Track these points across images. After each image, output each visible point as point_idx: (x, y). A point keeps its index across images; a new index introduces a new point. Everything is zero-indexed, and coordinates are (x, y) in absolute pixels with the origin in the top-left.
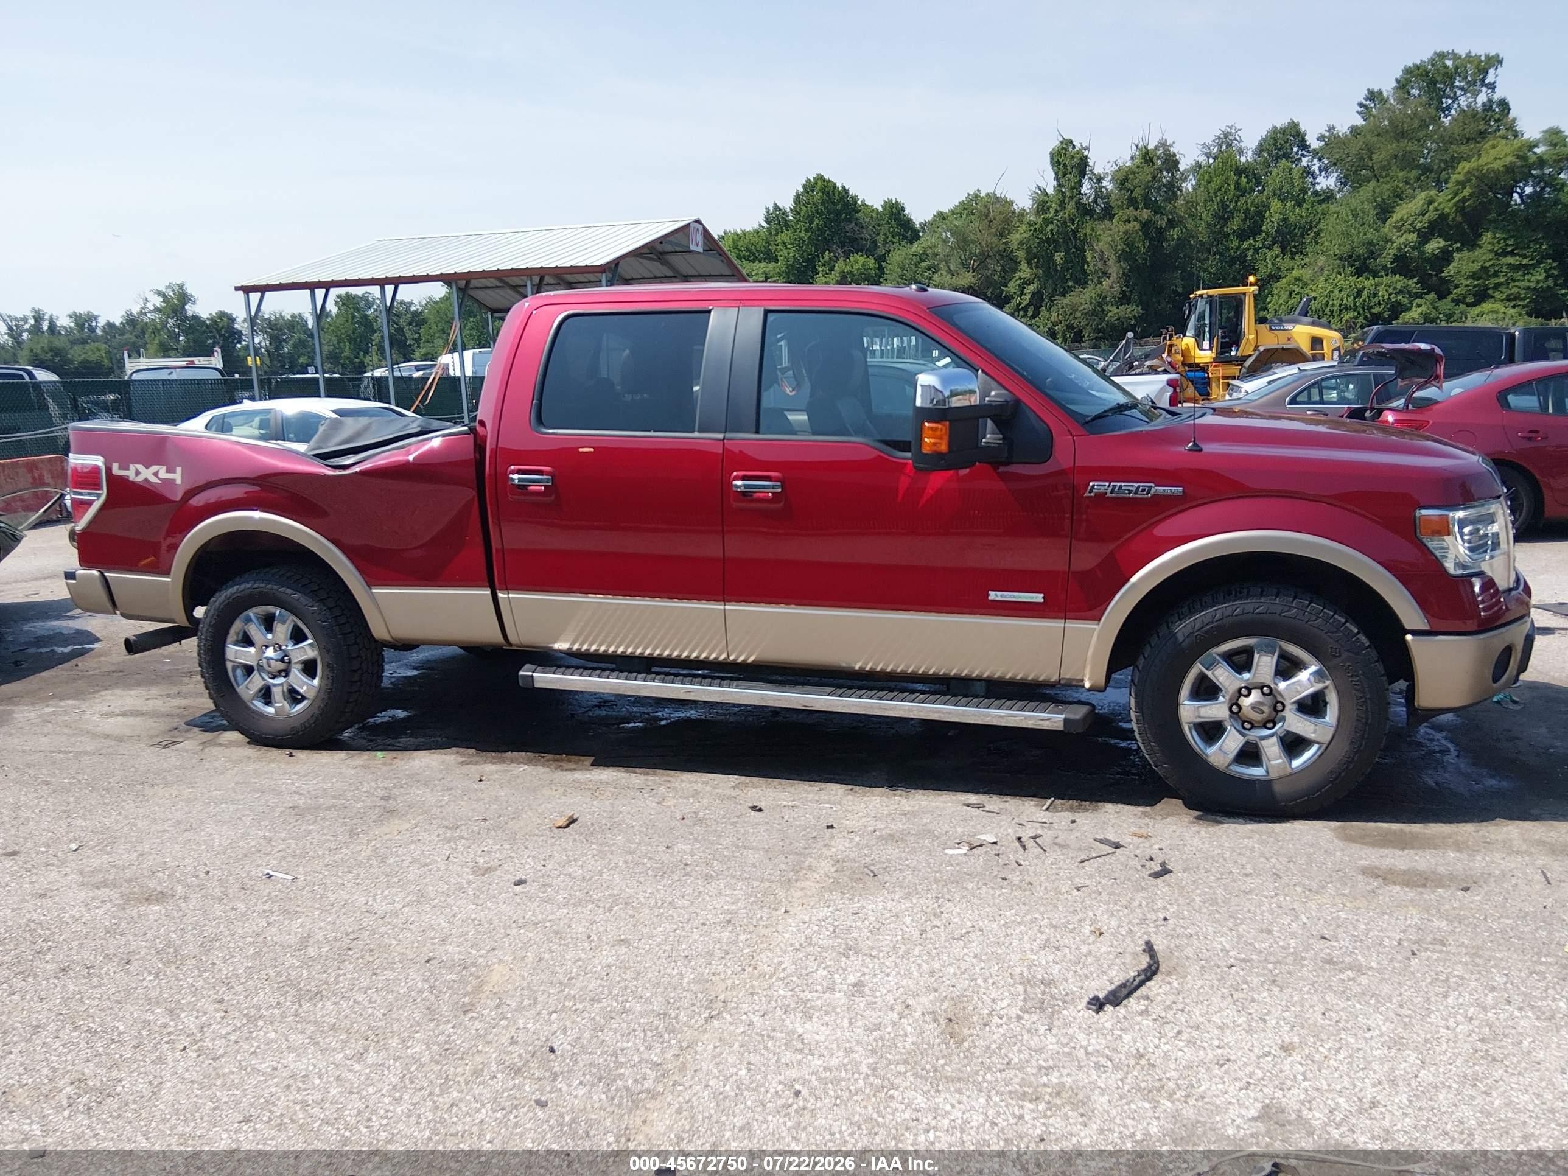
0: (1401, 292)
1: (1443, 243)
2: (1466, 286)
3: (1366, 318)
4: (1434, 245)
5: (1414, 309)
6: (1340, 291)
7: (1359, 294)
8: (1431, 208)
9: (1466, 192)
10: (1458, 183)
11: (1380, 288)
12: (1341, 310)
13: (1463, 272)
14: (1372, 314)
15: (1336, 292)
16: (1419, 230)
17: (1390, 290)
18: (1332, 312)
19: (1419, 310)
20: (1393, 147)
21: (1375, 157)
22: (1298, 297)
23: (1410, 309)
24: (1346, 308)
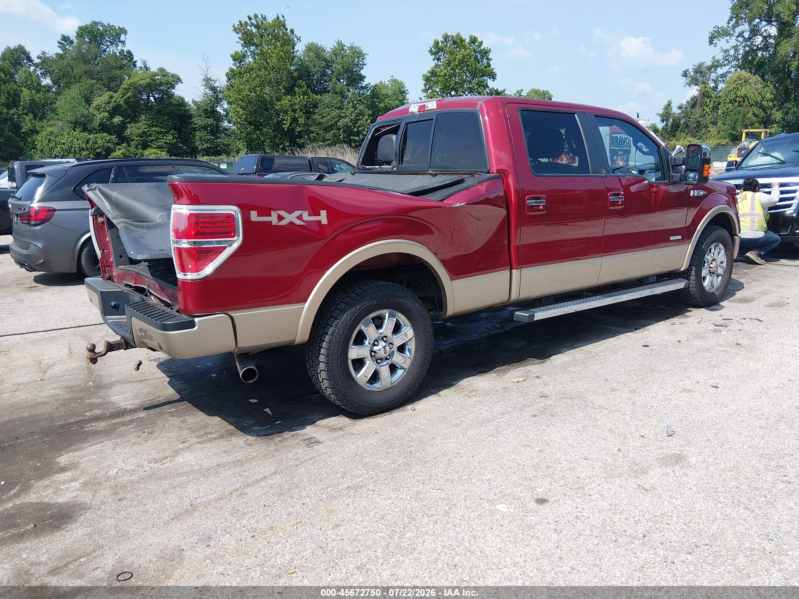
0: (109, 142)
1: (121, 119)
2: (137, 140)
3: (94, 155)
4: (117, 119)
5: (117, 151)
6: (78, 140)
7: (88, 142)
8: (112, 100)
9: (130, 94)
10: (125, 89)
11: (98, 139)
12: (80, 150)
13: (134, 133)
14: (97, 153)
15: (75, 140)
16: (108, 111)
17: (104, 141)
18: (75, 151)
19: (121, 151)
20: (84, 67)
21: (75, 71)
22: (54, 142)
23: (115, 151)
24: (83, 149)
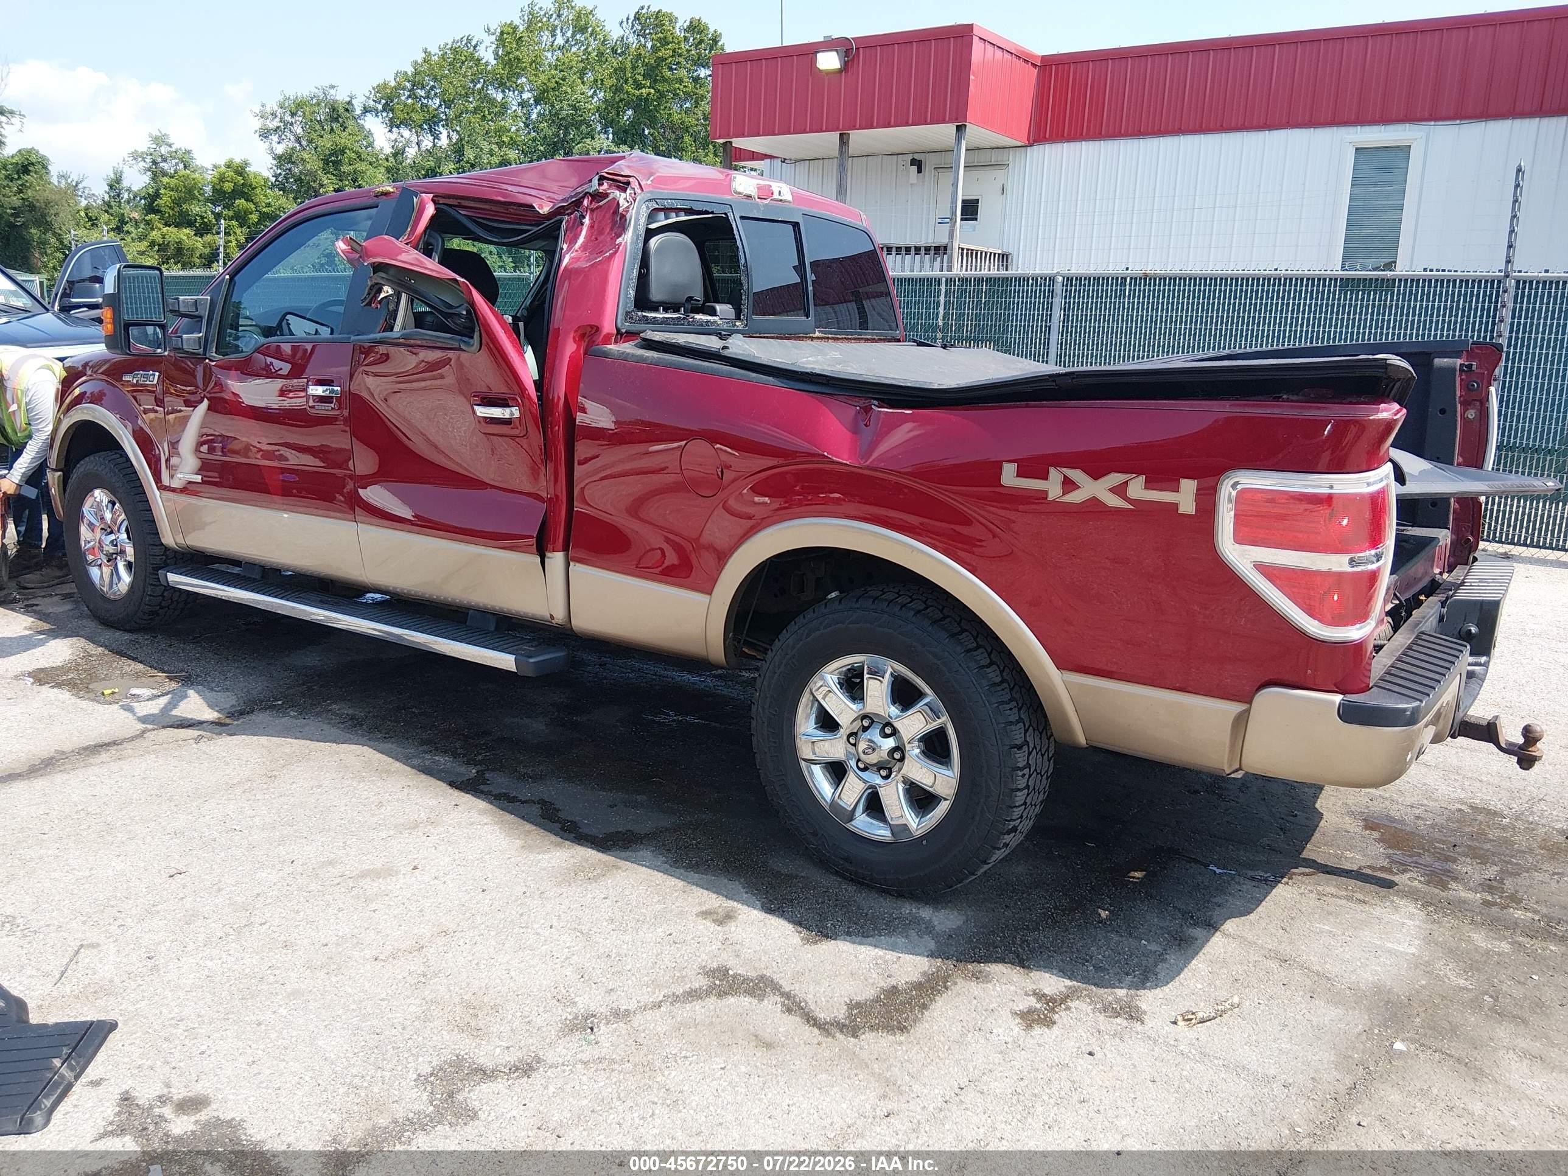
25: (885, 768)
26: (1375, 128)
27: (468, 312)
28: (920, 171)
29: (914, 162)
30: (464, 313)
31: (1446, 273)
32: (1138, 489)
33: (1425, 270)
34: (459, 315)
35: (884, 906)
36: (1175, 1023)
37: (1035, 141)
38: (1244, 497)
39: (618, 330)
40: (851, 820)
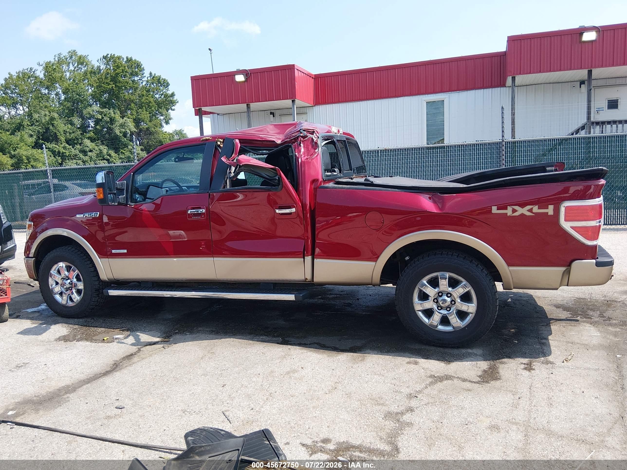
25: (449, 308)
26: (432, 95)
27: (278, 178)
28: (274, 116)
29: (271, 113)
30: (277, 178)
31: (483, 142)
32: (536, 209)
33: (476, 141)
34: (276, 179)
35: (456, 351)
36: (563, 362)
37: (316, 104)
38: (567, 208)
39: (323, 179)
40: (437, 327)
